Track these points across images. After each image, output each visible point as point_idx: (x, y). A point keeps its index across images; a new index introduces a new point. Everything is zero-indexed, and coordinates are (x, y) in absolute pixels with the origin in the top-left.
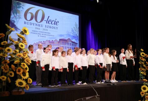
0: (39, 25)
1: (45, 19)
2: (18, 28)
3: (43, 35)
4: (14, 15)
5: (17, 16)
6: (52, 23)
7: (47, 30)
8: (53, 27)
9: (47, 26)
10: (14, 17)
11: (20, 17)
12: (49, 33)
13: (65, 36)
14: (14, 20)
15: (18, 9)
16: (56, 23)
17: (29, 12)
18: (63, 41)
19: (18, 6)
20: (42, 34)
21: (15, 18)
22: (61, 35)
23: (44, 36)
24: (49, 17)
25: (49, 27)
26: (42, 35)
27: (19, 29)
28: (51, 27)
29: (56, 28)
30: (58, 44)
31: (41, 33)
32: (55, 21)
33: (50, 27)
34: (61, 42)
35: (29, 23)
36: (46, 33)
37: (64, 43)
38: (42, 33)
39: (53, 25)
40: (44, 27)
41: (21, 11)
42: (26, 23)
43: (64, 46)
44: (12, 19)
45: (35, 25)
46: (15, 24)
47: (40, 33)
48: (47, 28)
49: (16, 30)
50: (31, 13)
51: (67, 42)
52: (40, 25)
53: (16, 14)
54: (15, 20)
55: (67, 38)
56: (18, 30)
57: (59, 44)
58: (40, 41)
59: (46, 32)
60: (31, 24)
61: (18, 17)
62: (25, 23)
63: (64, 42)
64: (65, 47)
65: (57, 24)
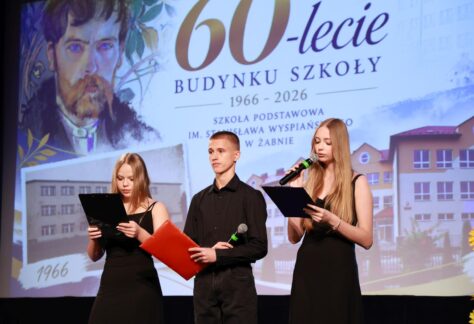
0: (253, 79)
1: (288, 33)
2: (144, 125)
3: (277, 135)
4: (131, 62)
5: (143, 61)
6: (340, 42)
7: (304, 95)
8: (342, 68)
9: (302, 73)
10: (129, 73)
11: (156, 64)
12: (313, 112)
13: (445, 104)
14: (129, 89)
15: (148, 24)
16: (366, 32)
17: (198, 21)
18: (422, 147)
19: (148, 8)
20: (273, 129)
21: (133, 76)
22: (406, 108)
23: (284, 135)
24: (316, 7)
25: (316, 71)
26: (268, 135)
27: (151, 129)
28: (331, 70)
29: (366, 65)
30: (382, 170)
31: (266, 124)
32: (361, 22)
33: (323, 71)
34: (407, 151)
35: (201, 82)
36: (295, 114)
37: (432, 154)
38: (274, 122)
39: (349, 53)
40: (284, 82)
41: (163, 27)
42: (185, 85)
43: (433, 178)
44: (121, 84)
45: (230, 82)
46: (134, 104)
47: (258, 124)
48: (300, 85)
49: (138, 136)
50: (209, 23)
51: (455, 148)
52: (261, 78)
53: (140, 55)
54: (134, 87)
55: (455, 121)
56: (146, 134)
57: (388, 175)
58: (260, 174)
59: (299, 106)
60: (208, 84)
61: (146, 64)
62: (179, 86)
63: (433, 148)
64: (440, 185)
65: (374, 37)
